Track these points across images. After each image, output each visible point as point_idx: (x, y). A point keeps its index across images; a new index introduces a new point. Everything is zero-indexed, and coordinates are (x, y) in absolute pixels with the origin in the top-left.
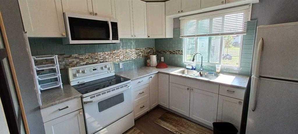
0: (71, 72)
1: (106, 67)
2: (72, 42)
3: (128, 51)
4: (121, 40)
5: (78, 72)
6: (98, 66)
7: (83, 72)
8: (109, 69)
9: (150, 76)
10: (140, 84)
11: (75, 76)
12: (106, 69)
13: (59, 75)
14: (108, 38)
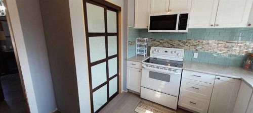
0: (152, 49)
1: (175, 52)
2: (150, 31)
3: (210, 42)
4: (190, 29)
5: (155, 50)
6: (169, 50)
7: (158, 51)
8: (178, 55)
9: (219, 77)
10: (196, 78)
11: (153, 52)
12: (176, 54)
13: (145, 49)
14: (174, 29)
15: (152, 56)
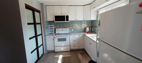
0: (57, 29)
2: (55, 22)
3: (76, 25)
4: (70, 21)
5: (58, 30)
6: (64, 29)
7: (59, 30)
9: (80, 35)
10: (74, 37)
11: (57, 31)
12: (66, 31)
13: (53, 30)
14: (65, 21)
15: (57, 33)
